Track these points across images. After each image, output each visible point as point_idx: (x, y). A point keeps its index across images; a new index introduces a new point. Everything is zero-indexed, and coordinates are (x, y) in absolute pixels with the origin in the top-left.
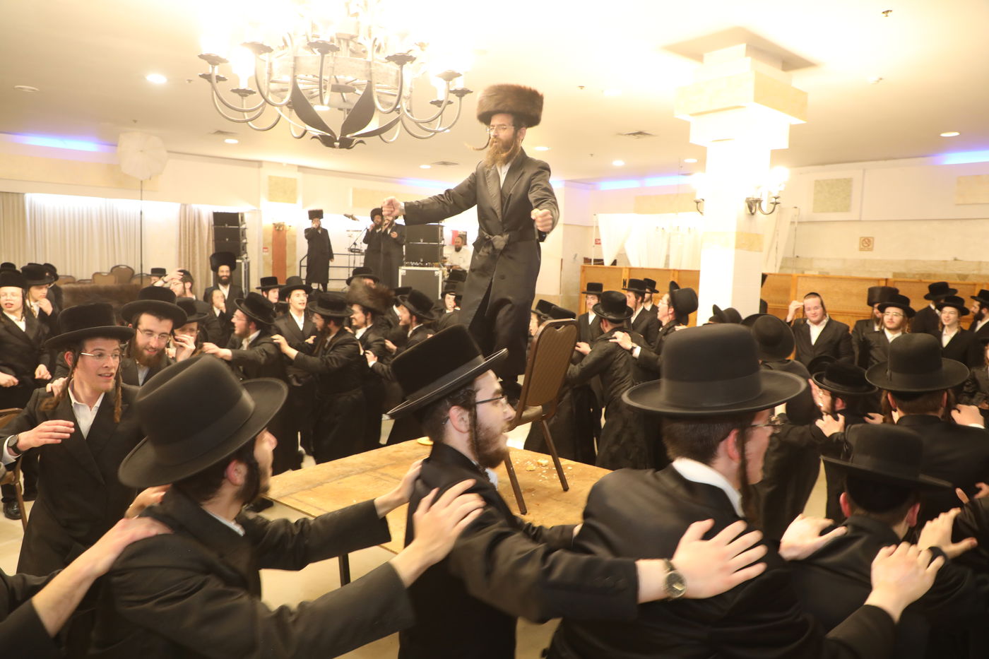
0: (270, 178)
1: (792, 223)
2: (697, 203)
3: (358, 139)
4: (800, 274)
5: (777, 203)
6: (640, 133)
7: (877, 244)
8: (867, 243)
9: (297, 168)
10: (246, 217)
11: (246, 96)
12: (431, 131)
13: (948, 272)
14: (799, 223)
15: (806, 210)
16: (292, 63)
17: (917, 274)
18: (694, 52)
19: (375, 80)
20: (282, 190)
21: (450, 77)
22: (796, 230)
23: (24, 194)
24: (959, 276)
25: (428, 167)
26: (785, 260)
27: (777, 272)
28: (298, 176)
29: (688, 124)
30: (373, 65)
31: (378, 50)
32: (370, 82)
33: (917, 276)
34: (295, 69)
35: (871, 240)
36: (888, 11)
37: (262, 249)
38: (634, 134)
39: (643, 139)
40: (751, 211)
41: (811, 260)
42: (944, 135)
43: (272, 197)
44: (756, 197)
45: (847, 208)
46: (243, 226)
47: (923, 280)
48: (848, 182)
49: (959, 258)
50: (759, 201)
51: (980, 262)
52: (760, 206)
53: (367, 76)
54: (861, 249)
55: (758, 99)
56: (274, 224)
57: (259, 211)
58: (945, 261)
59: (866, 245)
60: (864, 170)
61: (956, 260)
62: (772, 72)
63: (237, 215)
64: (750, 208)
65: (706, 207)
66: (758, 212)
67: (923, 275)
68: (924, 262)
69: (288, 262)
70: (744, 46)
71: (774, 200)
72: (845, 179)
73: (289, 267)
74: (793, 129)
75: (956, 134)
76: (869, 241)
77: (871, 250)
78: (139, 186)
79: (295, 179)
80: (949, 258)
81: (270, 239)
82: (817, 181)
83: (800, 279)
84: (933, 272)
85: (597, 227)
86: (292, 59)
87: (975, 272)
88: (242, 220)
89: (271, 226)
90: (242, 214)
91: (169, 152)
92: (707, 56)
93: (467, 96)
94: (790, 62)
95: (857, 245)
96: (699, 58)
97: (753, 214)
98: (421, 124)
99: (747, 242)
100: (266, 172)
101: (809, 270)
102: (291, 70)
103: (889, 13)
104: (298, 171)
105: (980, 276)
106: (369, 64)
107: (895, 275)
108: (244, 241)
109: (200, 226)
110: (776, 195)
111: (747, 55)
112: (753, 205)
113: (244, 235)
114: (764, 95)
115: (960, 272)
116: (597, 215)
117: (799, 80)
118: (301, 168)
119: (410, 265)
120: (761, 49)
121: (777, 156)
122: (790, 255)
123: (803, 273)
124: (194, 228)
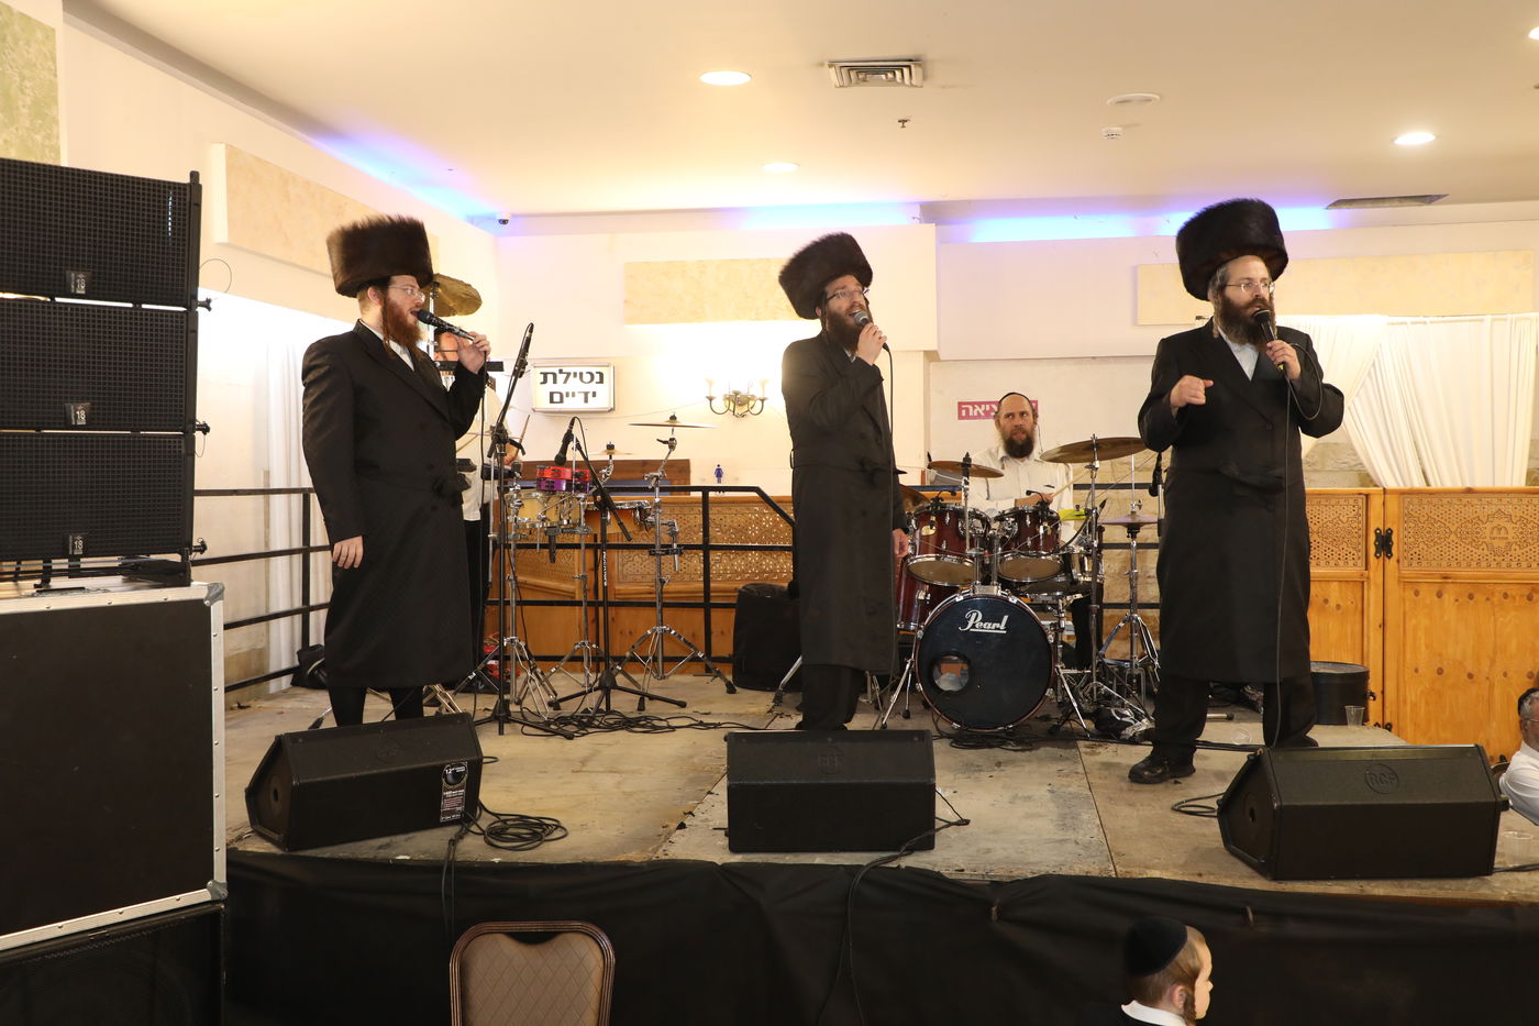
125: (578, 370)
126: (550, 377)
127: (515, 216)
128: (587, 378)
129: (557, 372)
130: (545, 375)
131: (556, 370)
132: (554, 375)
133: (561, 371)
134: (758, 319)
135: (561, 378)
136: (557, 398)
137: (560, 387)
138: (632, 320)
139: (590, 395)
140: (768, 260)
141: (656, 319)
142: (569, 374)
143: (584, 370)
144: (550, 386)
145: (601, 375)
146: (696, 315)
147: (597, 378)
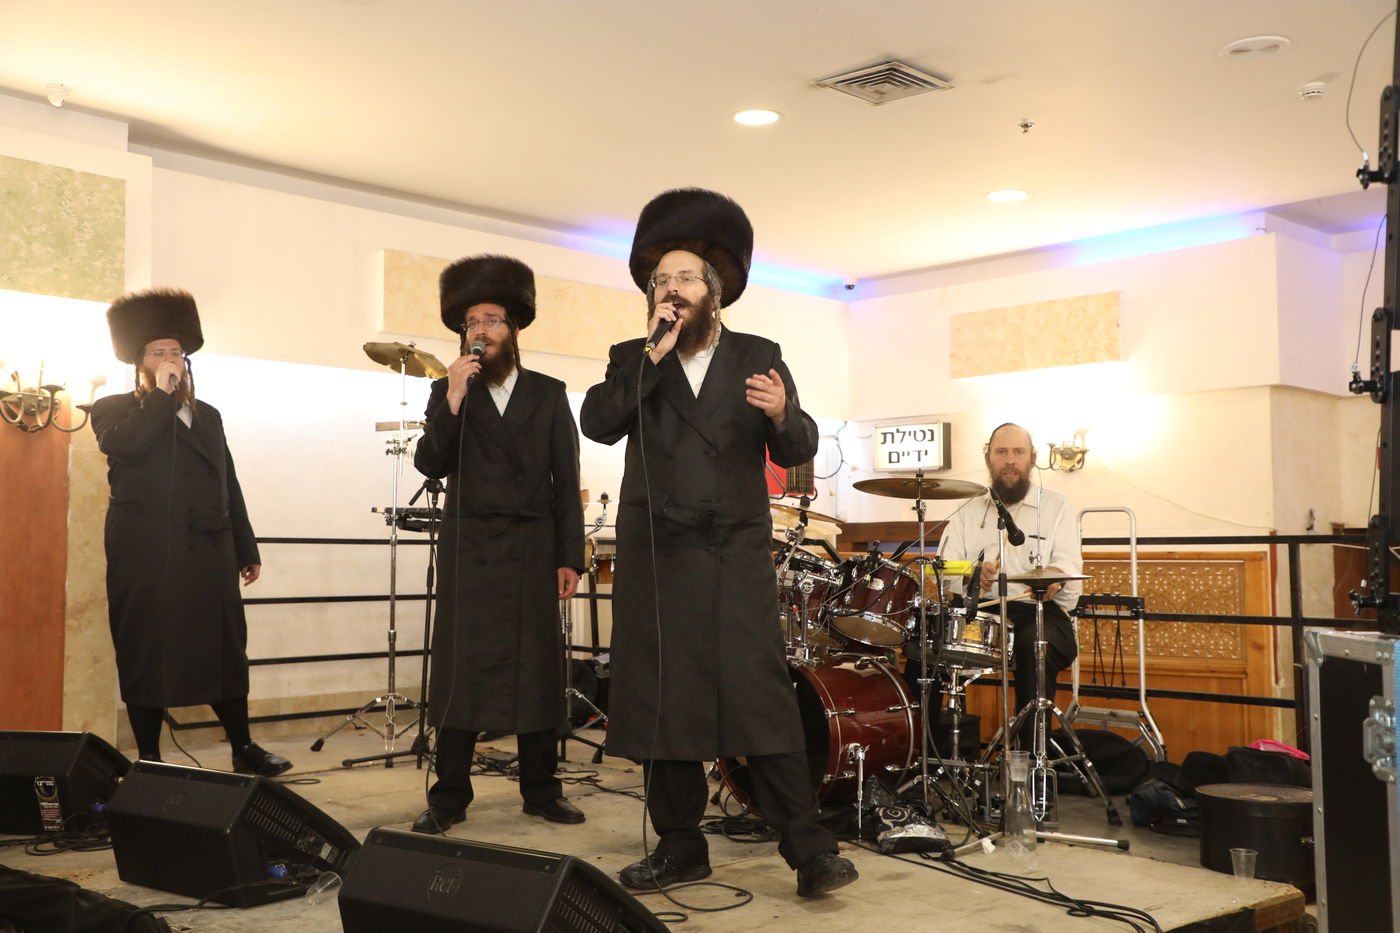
79: (119, 186)
125: (912, 428)
126: (889, 437)
127: (862, 281)
128: (920, 436)
129: (895, 432)
130: (885, 434)
131: (894, 430)
132: (892, 434)
133: (898, 431)
134: (1076, 363)
135: (898, 437)
136: (894, 457)
137: (897, 447)
138: (957, 374)
139: (923, 453)
140: (1087, 297)
141: (979, 371)
142: (904, 433)
143: (918, 428)
144: (889, 447)
145: (932, 432)
146: (1016, 365)
147: (929, 434)
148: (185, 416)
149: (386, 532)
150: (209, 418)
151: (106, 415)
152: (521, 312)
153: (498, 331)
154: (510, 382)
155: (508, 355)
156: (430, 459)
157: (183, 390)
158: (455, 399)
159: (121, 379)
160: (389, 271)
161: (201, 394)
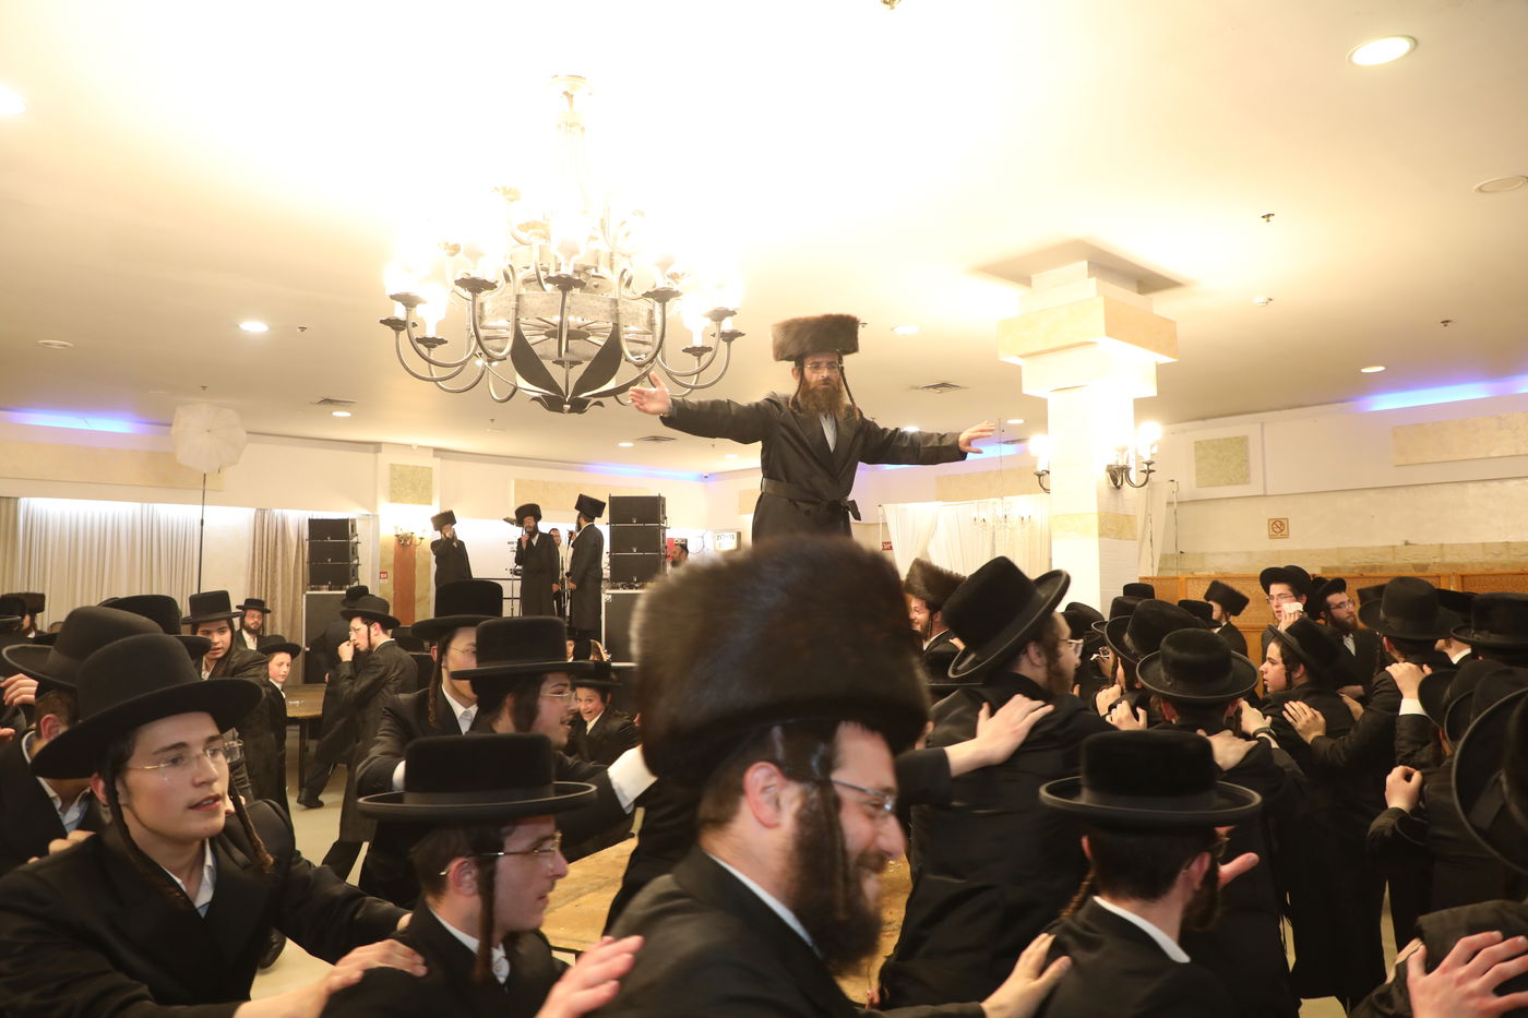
0: (393, 467)
1: (1170, 504)
2: (1039, 475)
3: (594, 400)
4: (1191, 576)
5: (1150, 471)
6: (944, 385)
7: (1293, 528)
8: (1279, 527)
9: (431, 453)
10: (359, 526)
11: (434, 347)
12: (687, 387)
13: (1398, 562)
14: (1179, 503)
15: (1188, 485)
16: (513, 303)
17: (1357, 568)
18: (1017, 272)
19: (622, 322)
20: (408, 485)
21: (720, 315)
22: (1175, 513)
23: (17, 499)
24: (1415, 567)
25: (630, 444)
26: (1164, 558)
27: (1155, 575)
28: (435, 463)
29: (1018, 370)
30: (620, 304)
31: (628, 284)
32: (616, 326)
33: (1356, 571)
34: (517, 310)
35: (1284, 522)
36: (1269, 215)
37: (378, 576)
38: (935, 387)
39: (948, 394)
40: (1115, 484)
41: (1202, 556)
42: (1364, 370)
43: (395, 496)
44: (1121, 463)
45: (1245, 478)
46: (355, 540)
47: (1365, 574)
48: (1242, 441)
49: (1410, 542)
50: (1125, 470)
51: (1442, 545)
52: (1127, 475)
53: (612, 317)
54: (1271, 537)
55: (1112, 331)
56: (397, 536)
57: (376, 516)
58: (1393, 547)
59: (1278, 530)
60: (1262, 424)
61: (1407, 544)
62: (1127, 296)
63: (344, 523)
64: (1115, 480)
65: (1052, 481)
66: (1126, 484)
67: (1364, 568)
68: (1363, 549)
69: (418, 594)
70: (1085, 263)
71: (1145, 467)
72: (1237, 438)
73: (420, 600)
74: (1161, 370)
75: (1381, 368)
76: (1282, 524)
77: (1286, 536)
78: (201, 486)
79: (430, 468)
80: (1399, 543)
81: (391, 558)
82: (1198, 444)
83: (1190, 583)
84: (1378, 564)
85: (885, 524)
86: (515, 298)
87: (1438, 560)
88: (353, 531)
89: (393, 540)
90: (354, 521)
91: (248, 433)
92: (1035, 278)
93: (737, 340)
94: (1148, 282)
95: (1265, 532)
96: (1025, 280)
97: (1118, 488)
98: (677, 378)
99: (1113, 527)
100: (386, 459)
101: (1200, 570)
102: (512, 312)
103: (1271, 218)
104: (435, 456)
105: (1446, 565)
106: (615, 302)
107: (1324, 569)
108: (356, 562)
109: (283, 541)
110: (1147, 459)
111: (1090, 276)
112: (1117, 475)
113: (354, 551)
114: (1118, 326)
115: (1416, 561)
116: (885, 506)
117: (1162, 305)
118: (438, 451)
119: (618, 588)
120: (1108, 267)
121: (1143, 407)
122: (1171, 550)
123: (1192, 573)
124: (276, 544)
148: (455, 544)
149: (510, 576)
150: (461, 544)
151: (434, 545)
152: (538, 517)
153: (532, 524)
154: (537, 537)
155: (536, 530)
156: (518, 561)
157: (454, 538)
158: (524, 546)
159: (438, 536)
160: (516, 486)
161: (459, 538)
